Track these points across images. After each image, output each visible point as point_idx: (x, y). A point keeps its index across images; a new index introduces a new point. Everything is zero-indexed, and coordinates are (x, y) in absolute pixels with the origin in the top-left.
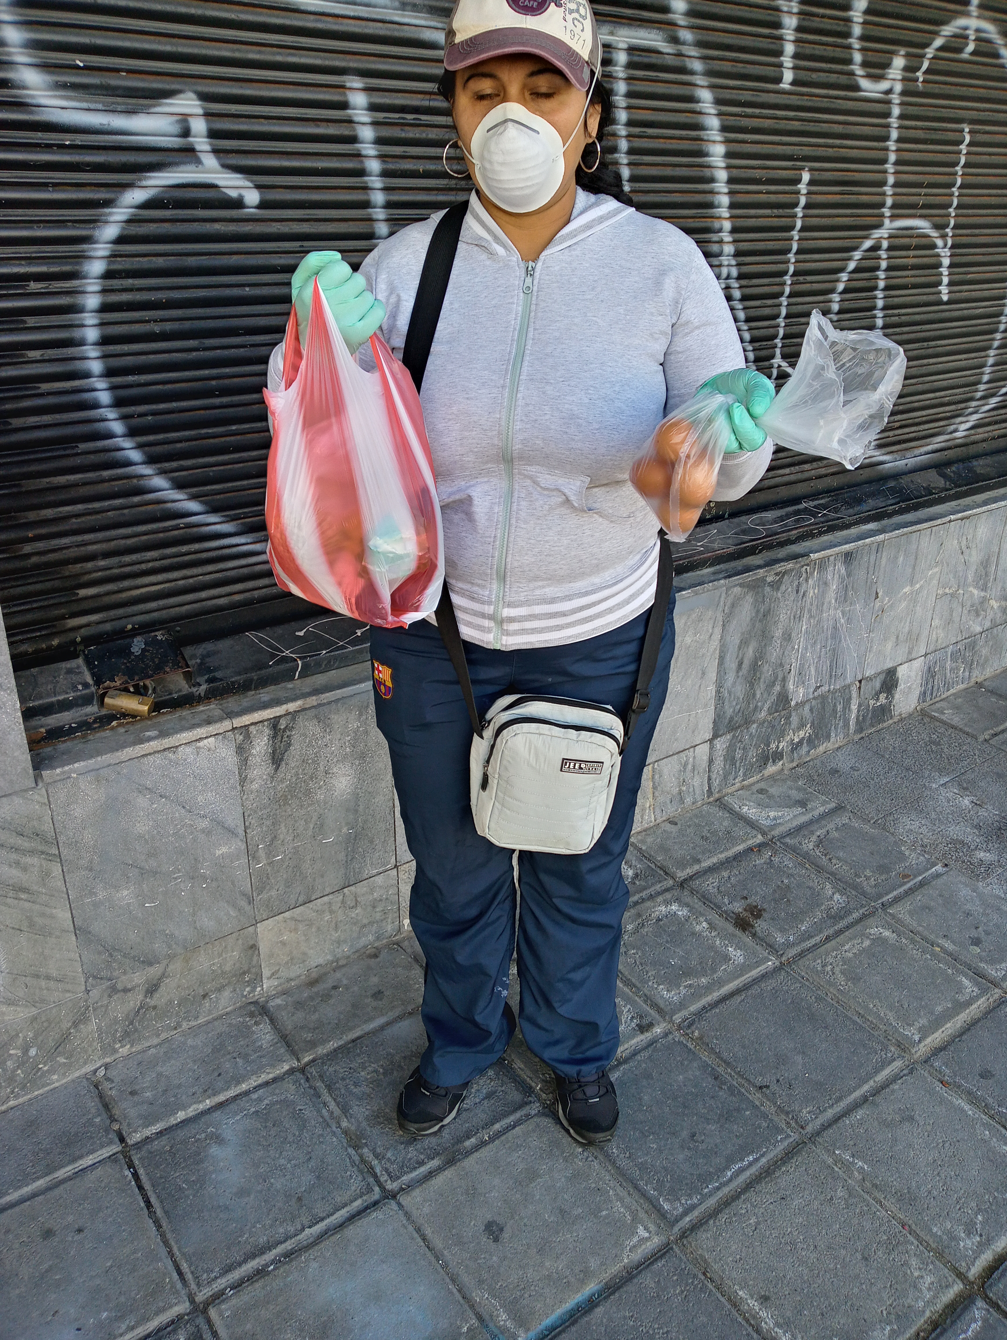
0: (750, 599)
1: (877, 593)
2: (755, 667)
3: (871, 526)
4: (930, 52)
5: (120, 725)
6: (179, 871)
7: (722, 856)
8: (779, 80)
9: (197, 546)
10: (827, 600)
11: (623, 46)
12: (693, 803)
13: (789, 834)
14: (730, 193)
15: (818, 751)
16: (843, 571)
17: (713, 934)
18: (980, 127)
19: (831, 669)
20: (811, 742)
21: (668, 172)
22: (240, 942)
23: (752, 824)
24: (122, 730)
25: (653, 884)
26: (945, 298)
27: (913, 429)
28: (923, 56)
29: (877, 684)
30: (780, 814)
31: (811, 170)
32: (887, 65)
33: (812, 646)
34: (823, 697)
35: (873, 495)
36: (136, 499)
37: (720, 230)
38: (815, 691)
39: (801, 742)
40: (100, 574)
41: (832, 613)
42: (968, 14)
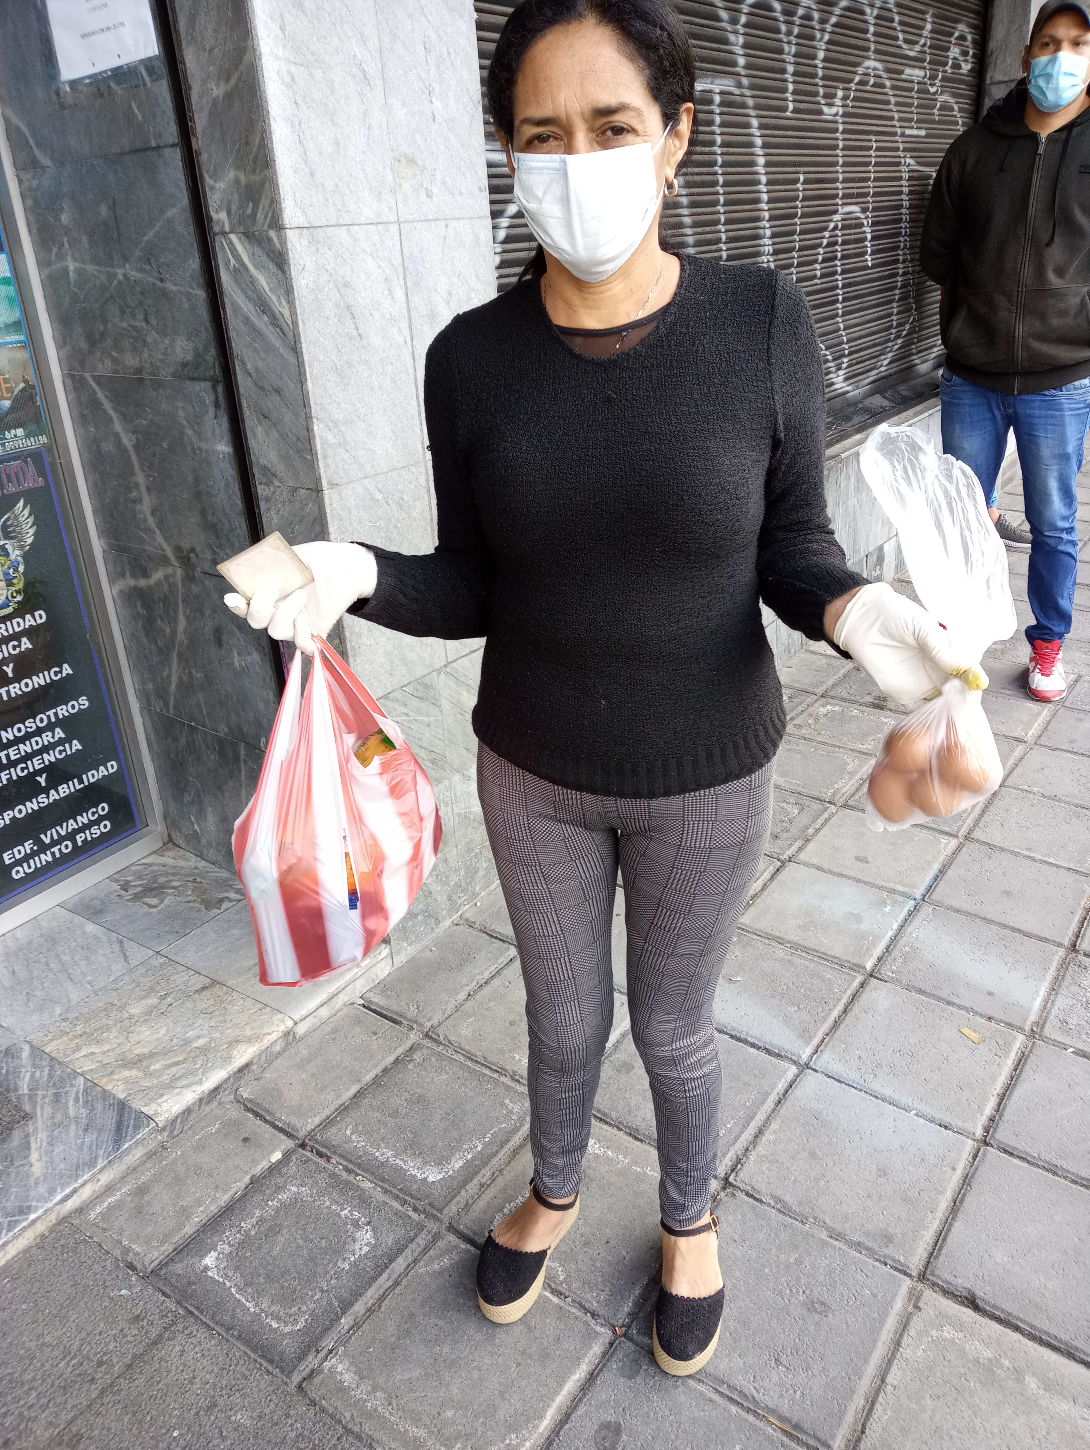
3: (859, 436)
4: (853, 86)
7: (836, 677)
8: (785, 109)
10: (850, 490)
11: (718, 91)
12: (795, 652)
14: (768, 192)
16: (856, 468)
18: (879, 137)
19: (853, 545)
21: (741, 178)
26: (870, 264)
27: (861, 365)
28: (850, 89)
29: (874, 558)
31: (804, 173)
32: (834, 96)
37: (763, 220)
41: (853, 501)
42: (868, 58)
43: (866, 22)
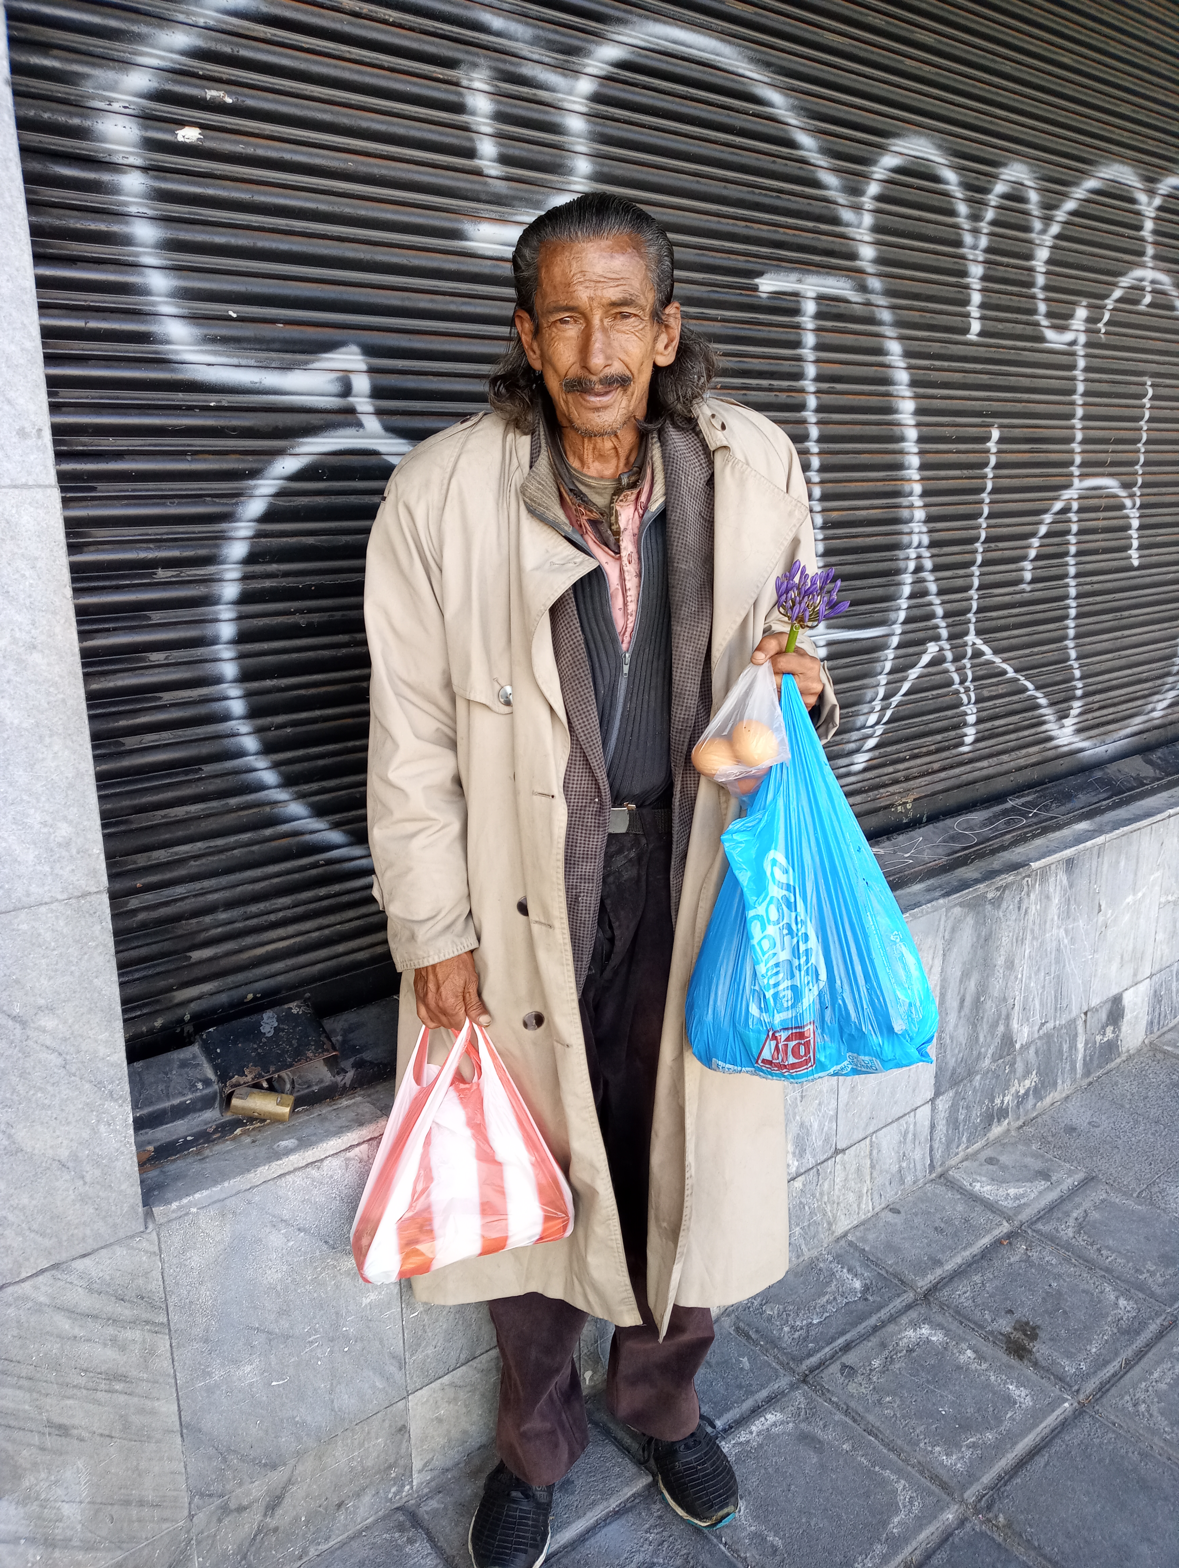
0: (970, 920)
1: (1100, 906)
2: (977, 1004)
3: (1083, 826)
4: (1110, 303)
5: (244, 1133)
6: (316, 1332)
7: (967, 1254)
8: (966, 331)
9: (337, 888)
10: (1050, 917)
11: (812, 294)
12: (915, 1182)
13: (1040, 1217)
14: (921, 453)
15: (1044, 1103)
16: (1065, 882)
17: (984, 1366)
18: (1161, 380)
19: (1056, 1000)
20: (1038, 1092)
21: (857, 430)
22: (387, 1424)
23: (990, 1206)
24: (248, 1140)
25: (890, 1299)
26: (1136, 563)
27: (1111, 710)
28: (1103, 307)
29: (1103, 1015)
30: (1021, 1191)
31: (1001, 426)
32: (1070, 316)
33: (1036, 974)
34: (1048, 1036)
35: (1081, 788)
36: (268, 832)
37: (910, 494)
38: (1040, 1029)
39: (1027, 1093)
40: (220, 930)
41: (1056, 933)
42: (1143, 265)
43: (1138, 213)
